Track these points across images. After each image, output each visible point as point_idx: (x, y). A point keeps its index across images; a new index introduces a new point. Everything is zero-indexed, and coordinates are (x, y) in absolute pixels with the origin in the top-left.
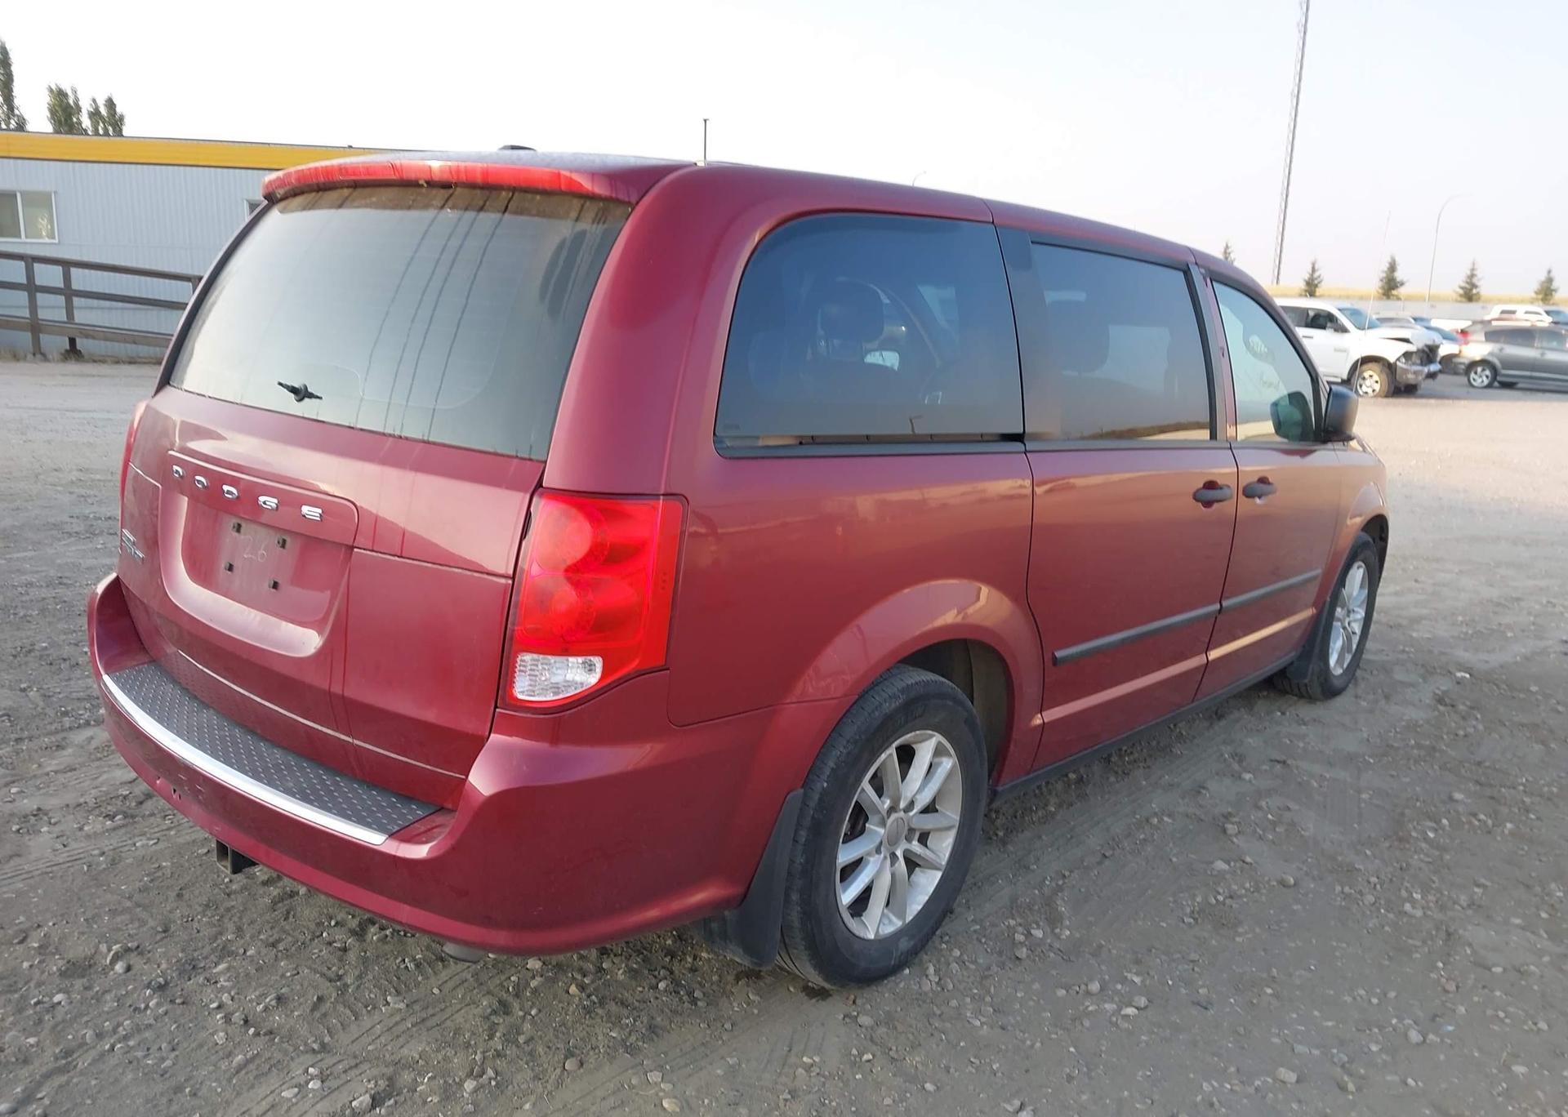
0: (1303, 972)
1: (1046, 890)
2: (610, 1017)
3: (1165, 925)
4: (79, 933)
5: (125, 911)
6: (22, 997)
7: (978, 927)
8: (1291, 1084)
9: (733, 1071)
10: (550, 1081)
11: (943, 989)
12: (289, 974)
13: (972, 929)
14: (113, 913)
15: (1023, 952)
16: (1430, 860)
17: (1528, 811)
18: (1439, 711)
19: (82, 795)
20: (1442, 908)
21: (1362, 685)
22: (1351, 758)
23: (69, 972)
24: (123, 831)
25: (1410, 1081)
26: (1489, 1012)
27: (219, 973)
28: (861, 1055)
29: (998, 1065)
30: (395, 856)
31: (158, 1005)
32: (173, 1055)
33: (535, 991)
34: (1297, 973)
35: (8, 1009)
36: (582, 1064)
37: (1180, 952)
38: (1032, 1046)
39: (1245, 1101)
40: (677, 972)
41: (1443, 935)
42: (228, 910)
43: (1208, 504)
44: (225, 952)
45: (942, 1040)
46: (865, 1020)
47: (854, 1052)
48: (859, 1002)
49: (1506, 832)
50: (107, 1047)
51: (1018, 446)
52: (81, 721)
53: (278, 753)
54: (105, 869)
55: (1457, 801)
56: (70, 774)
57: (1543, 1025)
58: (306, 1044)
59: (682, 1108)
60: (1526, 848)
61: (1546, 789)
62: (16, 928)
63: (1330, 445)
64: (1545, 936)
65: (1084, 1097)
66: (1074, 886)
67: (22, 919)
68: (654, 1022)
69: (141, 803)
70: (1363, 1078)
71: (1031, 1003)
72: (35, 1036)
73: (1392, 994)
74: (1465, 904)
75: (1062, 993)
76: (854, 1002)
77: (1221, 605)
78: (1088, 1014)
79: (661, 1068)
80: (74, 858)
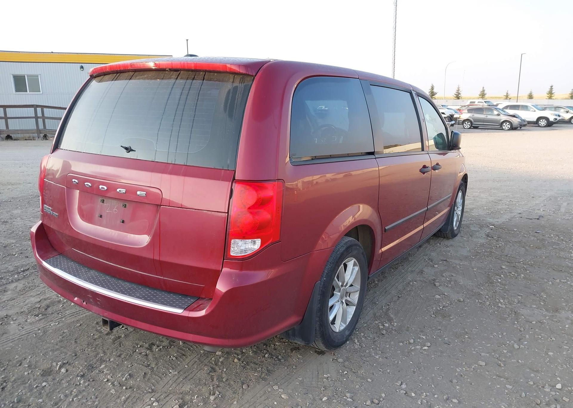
0: (475, 329)
1: (384, 310)
2: (252, 368)
3: (426, 318)
4: (42, 359)
5: (56, 350)
6: (29, 385)
7: (366, 325)
8: (484, 366)
9: (302, 382)
10: (240, 393)
11: (362, 347)
12: (129, 366)
13: (364, 326)
14: (53, 351)
15: (384, 332)
16: (502, 289)
17: (526, 270)
18: (489, 239)
19: (22, 308)
20: (510, 304)
21: (462, 232)
22: (466, 257)
23: (44, 374)
24: (43, 320)
25: (519, 361)
26: (536, 336)
27: (103, 368)
28: (343, 372)
29: (389, 370)
30: (188, 317)
31: (84, 382)
32: (97, 400)
33: (222, 362)
34: (473, 330)
35: (26, 390)
36: (248, 386)
37: (434, 327)
38: (398, 363)
39: (471, 373)
40: (270, 351)
41: (513, 312)
42: (97, 345)
43: (424, 173)
44: (102, 361)
45: (368, 364)
46: (340, 360)
47: (341, 371)
48: (336, 354)
49: (522, 277)
50: (71, 400)
51: (373, 156)
52: (10, 281)
53: (128, 284)
54: (42, 335)
55: (504, 269)
56: (13, 301)
57: (553, 339)
58: (146, 390)
59: (289, 397)
60: (530, 282)
61: (530, 262)
62: (16, 360)
63: (452, 151)
64: (545, 310)
65: (421, 378)
66: (393, 308)
67: (17, 357)
68: (268, 369)
69: (46, 309)
70: (504, 361)
71: (393, 349)
72: (41, 399)
73: (505, 334)
74: (517, 302)
75: (401, 344)
76: (334, 355)
77: (427, 208)
78: (412, 350)
79: (277, 384)
80: (28, 332)
